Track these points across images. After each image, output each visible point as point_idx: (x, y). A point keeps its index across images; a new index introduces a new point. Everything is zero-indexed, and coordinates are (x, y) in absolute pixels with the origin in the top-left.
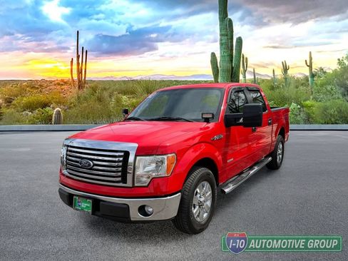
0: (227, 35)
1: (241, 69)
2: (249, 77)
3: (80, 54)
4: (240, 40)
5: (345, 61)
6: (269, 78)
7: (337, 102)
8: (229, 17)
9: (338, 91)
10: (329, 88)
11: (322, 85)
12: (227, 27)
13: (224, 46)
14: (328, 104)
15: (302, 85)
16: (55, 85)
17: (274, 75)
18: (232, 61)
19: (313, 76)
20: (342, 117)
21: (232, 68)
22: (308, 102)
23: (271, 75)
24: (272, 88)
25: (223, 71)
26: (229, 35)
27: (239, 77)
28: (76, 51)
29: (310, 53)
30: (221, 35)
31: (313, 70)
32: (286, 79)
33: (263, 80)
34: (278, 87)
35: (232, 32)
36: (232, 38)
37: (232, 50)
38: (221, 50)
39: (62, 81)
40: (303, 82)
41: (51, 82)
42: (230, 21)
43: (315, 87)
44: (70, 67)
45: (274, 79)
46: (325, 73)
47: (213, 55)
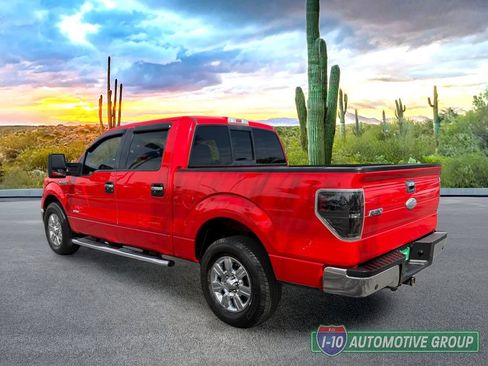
0: (318, 63)
1: (338, 110)
2: (349, 121)
3: (112, 89)
4: (336, 70)
5: (484, 99)
6: (377, 124)
7: (473, 156)
8: (321, 37)
9: (474, 142)
10: (461, 137)
11: (451, 133)
12: (318, 52)
13: (313, 78)
14: (460, 159)
15: (424, 132)
16: (77, 132)
17: (384, 119)
18: (325, 99)
19: (439, 120)
20: (479, 178)
21: (326, 109)
22: (432, 157)
23: (380, 118)
24: (382, 137)
25: (313, 112)
26: (321, 62)
27: (334, 121)
28: (107, 85)
29: (435, 87)
30: (310, 63)
31: (439, 112)
32: (401, 124)
33: (369, 126)
34: (390, 136)
35: (325, 58)
36: (325, 67)
37: (325, 83)
38: (310, 83)
39: (87, 126)
40: (425, 128)
41: (71, 128)
42: (323, 43)
43: (442, 136)
44: (98, 108)
45: (384, 125)
46: (455, 115)
47: (299, 91)
